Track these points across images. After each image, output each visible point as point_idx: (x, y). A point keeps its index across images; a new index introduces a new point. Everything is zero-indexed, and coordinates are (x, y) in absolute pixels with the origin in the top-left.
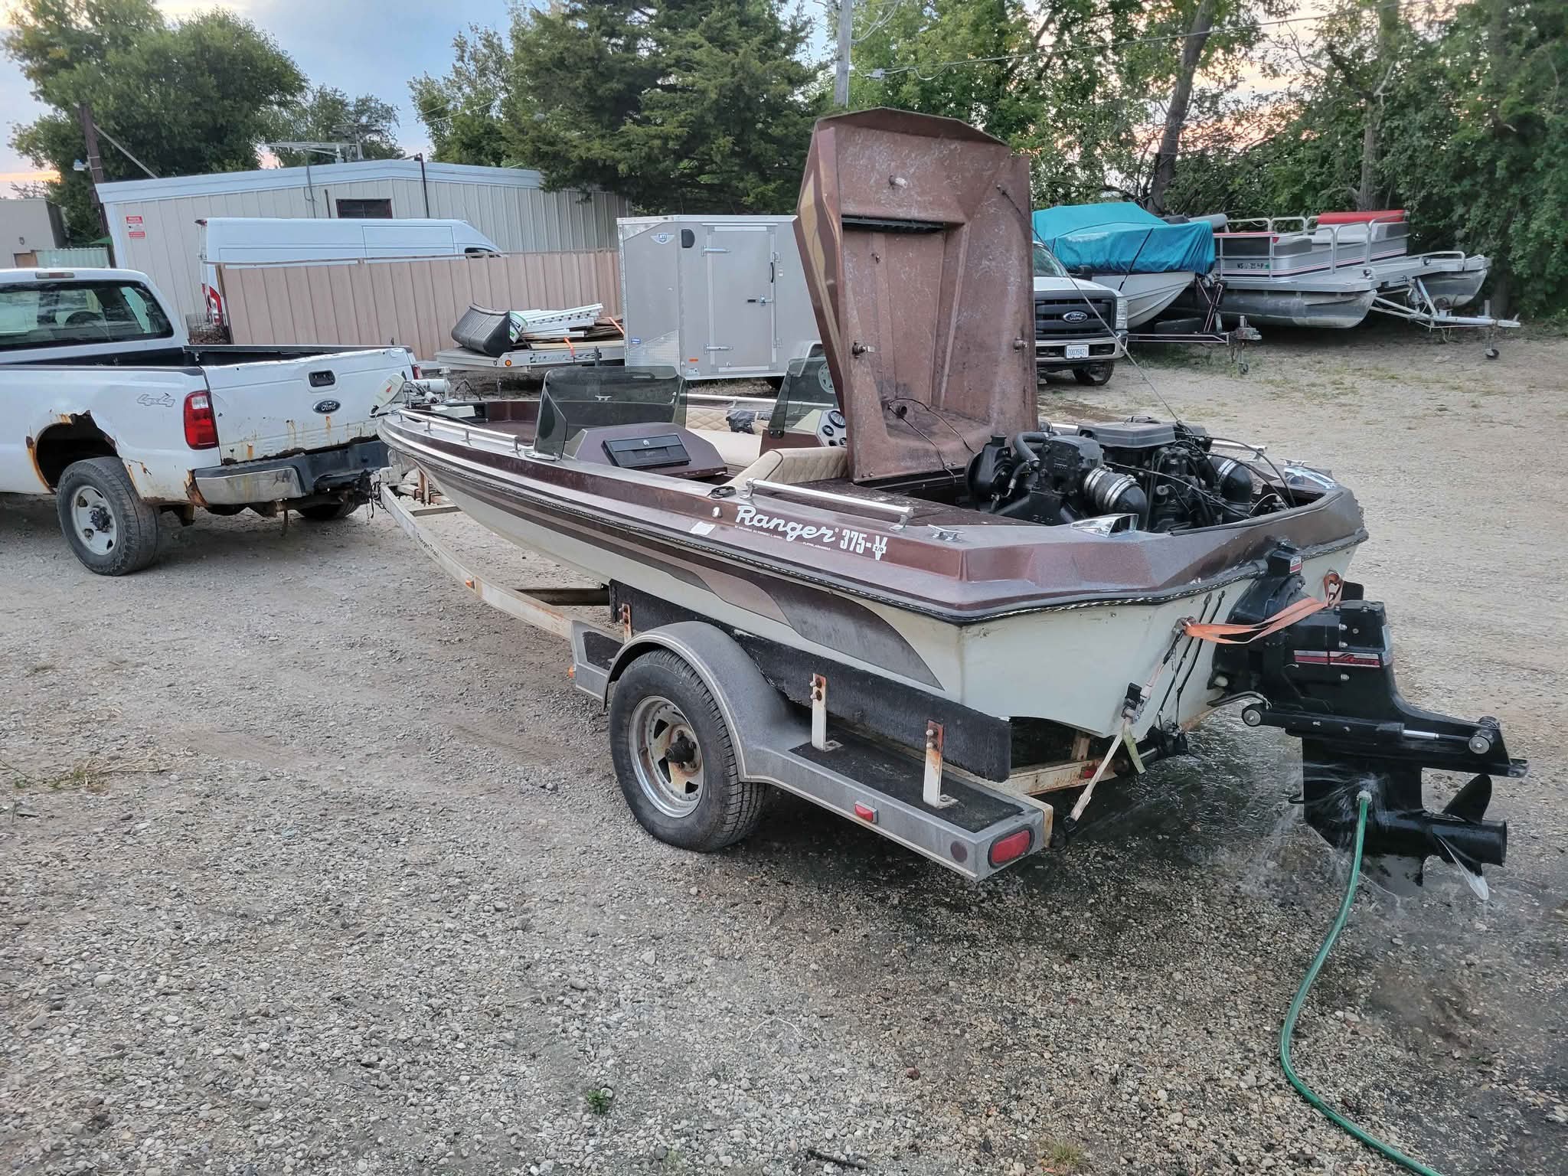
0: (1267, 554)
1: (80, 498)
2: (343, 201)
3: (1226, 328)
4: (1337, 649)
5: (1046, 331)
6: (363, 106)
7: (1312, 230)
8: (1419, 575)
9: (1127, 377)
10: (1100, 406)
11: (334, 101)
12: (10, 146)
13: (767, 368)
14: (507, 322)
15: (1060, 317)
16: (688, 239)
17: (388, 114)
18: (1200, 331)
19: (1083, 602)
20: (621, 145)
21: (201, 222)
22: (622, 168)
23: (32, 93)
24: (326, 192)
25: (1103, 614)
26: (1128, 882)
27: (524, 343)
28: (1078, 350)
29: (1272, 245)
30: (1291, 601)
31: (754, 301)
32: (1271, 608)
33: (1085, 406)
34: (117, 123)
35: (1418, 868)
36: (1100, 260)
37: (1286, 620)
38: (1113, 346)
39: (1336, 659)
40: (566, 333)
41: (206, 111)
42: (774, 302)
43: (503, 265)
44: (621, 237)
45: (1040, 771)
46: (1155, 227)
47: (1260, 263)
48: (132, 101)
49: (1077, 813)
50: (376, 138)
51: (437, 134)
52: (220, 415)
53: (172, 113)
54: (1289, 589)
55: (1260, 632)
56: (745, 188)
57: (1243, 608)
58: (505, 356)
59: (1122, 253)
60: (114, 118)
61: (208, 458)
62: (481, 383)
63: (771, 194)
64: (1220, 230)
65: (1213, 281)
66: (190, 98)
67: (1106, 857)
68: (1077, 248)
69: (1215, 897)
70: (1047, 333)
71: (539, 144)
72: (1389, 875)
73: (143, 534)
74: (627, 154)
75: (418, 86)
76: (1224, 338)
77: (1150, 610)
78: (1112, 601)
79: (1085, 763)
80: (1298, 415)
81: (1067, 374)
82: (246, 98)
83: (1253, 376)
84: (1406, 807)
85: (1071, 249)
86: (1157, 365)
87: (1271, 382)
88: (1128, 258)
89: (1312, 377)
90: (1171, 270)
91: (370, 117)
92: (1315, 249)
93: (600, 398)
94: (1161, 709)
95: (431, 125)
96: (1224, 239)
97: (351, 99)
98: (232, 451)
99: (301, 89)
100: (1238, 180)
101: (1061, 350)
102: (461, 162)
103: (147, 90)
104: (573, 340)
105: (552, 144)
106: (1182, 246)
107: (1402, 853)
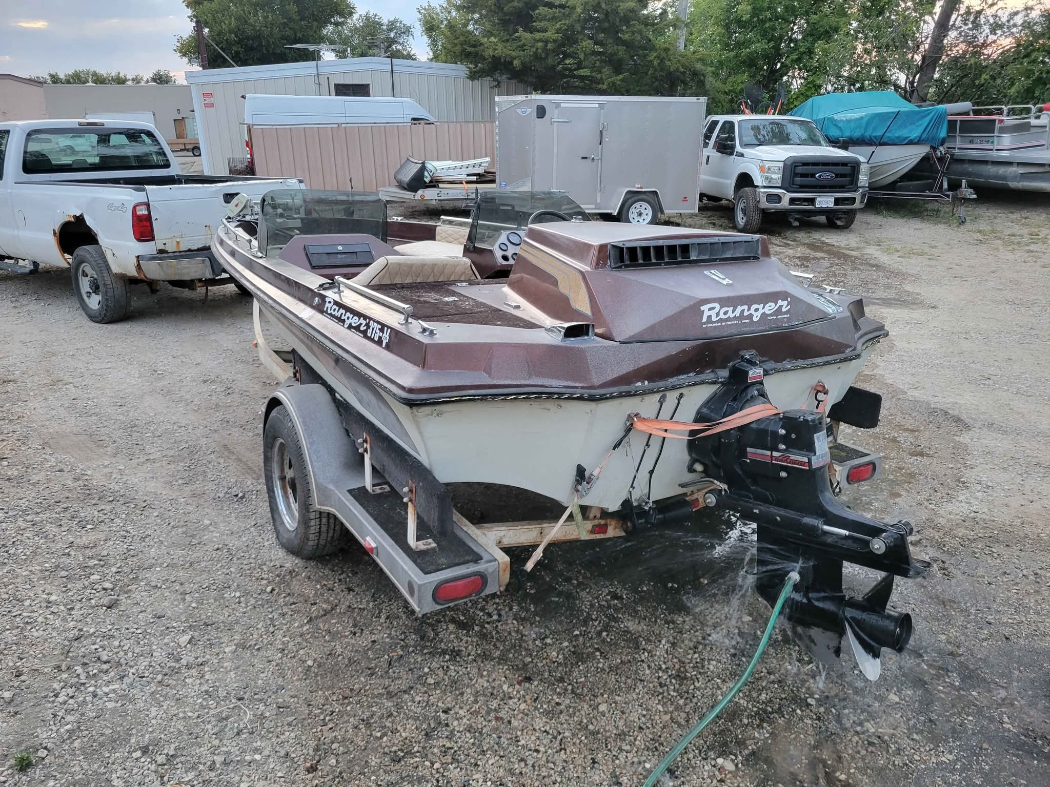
0: (731, 364)
1: (84, 271)
2: (339, 85)
3: (949, 189)
4: (778, 450)
5: (802, 186)
6: (392, 25)
7: (1038, 114)
8: (1019, 389)
9: (868, 224)
10: (835, 244)
11: (374, 22)
12: (175, 50)
13: (593, 206)
14: (423, 168)
15: (813, 175)
16: (541, 112)
17: (407, 31)
18: (931, 190)
19: (534, 393)
20: (519, 46)
21: (243, 97)
22: (516, 63)
23: (189, 17)
24: (328, 78)
25: (549, 404)
26: (616, 620)
27: (434, 183)
28: (825, 201)
29: (997, 125)
30: (747, 405)
31: (586, 158)
32: (729, 411)
33: (823, 243)
34: (236, 36)
35: (837, 643)
36: (857, 134)
37: (735, 421)
38: (854, 199)
39: (777, 459)
40: (464, 177)
41: (291, 28)
42: (601, 159)
43: (434, 130)
44: (497, 109)
45: (544, 525)
46: (902, 109)
47: (987, 139)
48: (246, 21)
49: (529, 566)
50: (399, 47)
51: (434, 44)
52: (156, 219)
53: (269, 29)
54: (747, 395)
55: (709, 429)
56: (602, 79)
57: (709, 408)
58: (420, 192)
59: (874, 129)
60: (235, 33)
61: (148, 248)
62: (411, 210)
63: (619, 83)
64: (967, 114)
65: (943, 152)
66: (281, 20)
67: (615, 596)
68: (841, 125)
69: (683, 641)
70: (803, 188)
71: (465, 47)
72: (815, 644)
73: (116, 297)
74: (521, 53)
75: (423, 11)
76: (948, 196)
77: (592, 405)
78: (550, 395)
79: (596, 522)
80: (990, 258)
81: (822, 219)
82: (315, 20)
83: (968, 226)
84: (828, 591)
85: (836, 125)
86: (896, 215)
87: (980, 231)
88: (879, 133)
89: (1016, 229)
90: (911, 143)
91: (396, 33)
92: (1033, 130)
93: (395, 218)
94: (632, 486)
95: (430, 37)
96: (960, 121)
97: (385, 21)
98: (165, 244)
99: (351, 14)
100: (984, 76)
101: (812, 201)
102: (446, 62)
103: (256, 15)
104: (468, 182)
105: (474, 46)
106: (921, 125)
107: (826, 629)
